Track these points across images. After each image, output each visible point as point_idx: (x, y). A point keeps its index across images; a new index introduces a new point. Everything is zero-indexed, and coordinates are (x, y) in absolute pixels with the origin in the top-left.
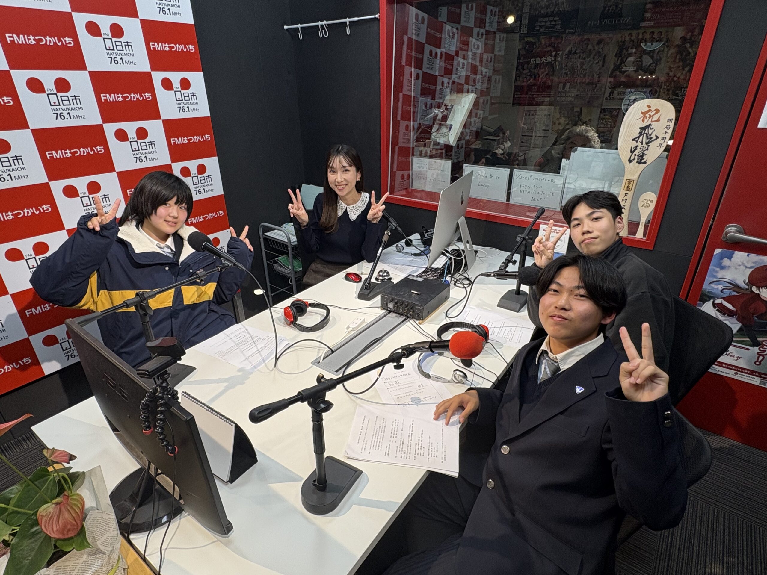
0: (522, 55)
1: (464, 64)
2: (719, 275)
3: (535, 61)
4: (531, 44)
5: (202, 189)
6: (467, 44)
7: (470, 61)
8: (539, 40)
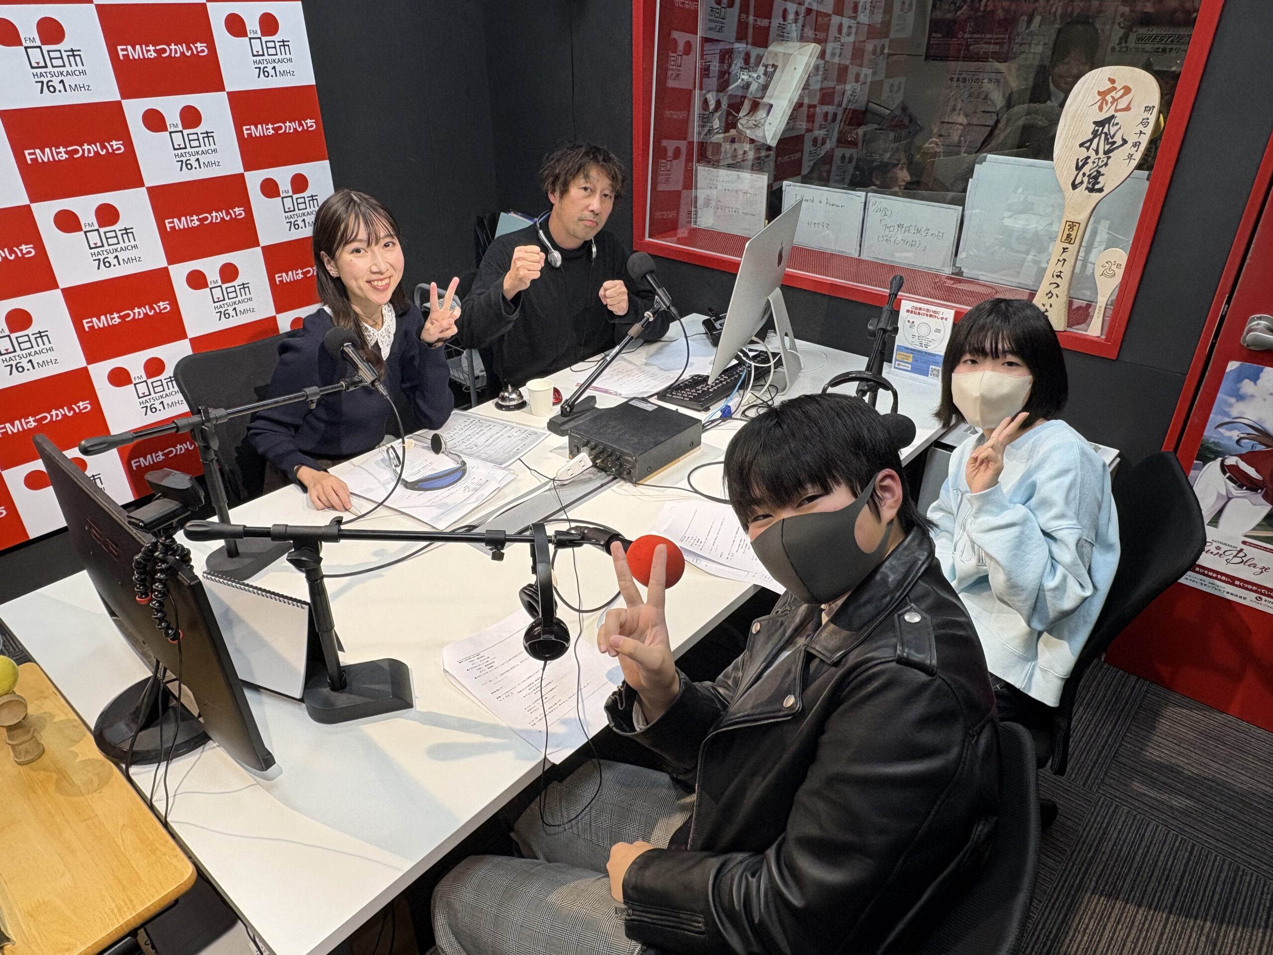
2: (1235, 412)
5: (300, 219)
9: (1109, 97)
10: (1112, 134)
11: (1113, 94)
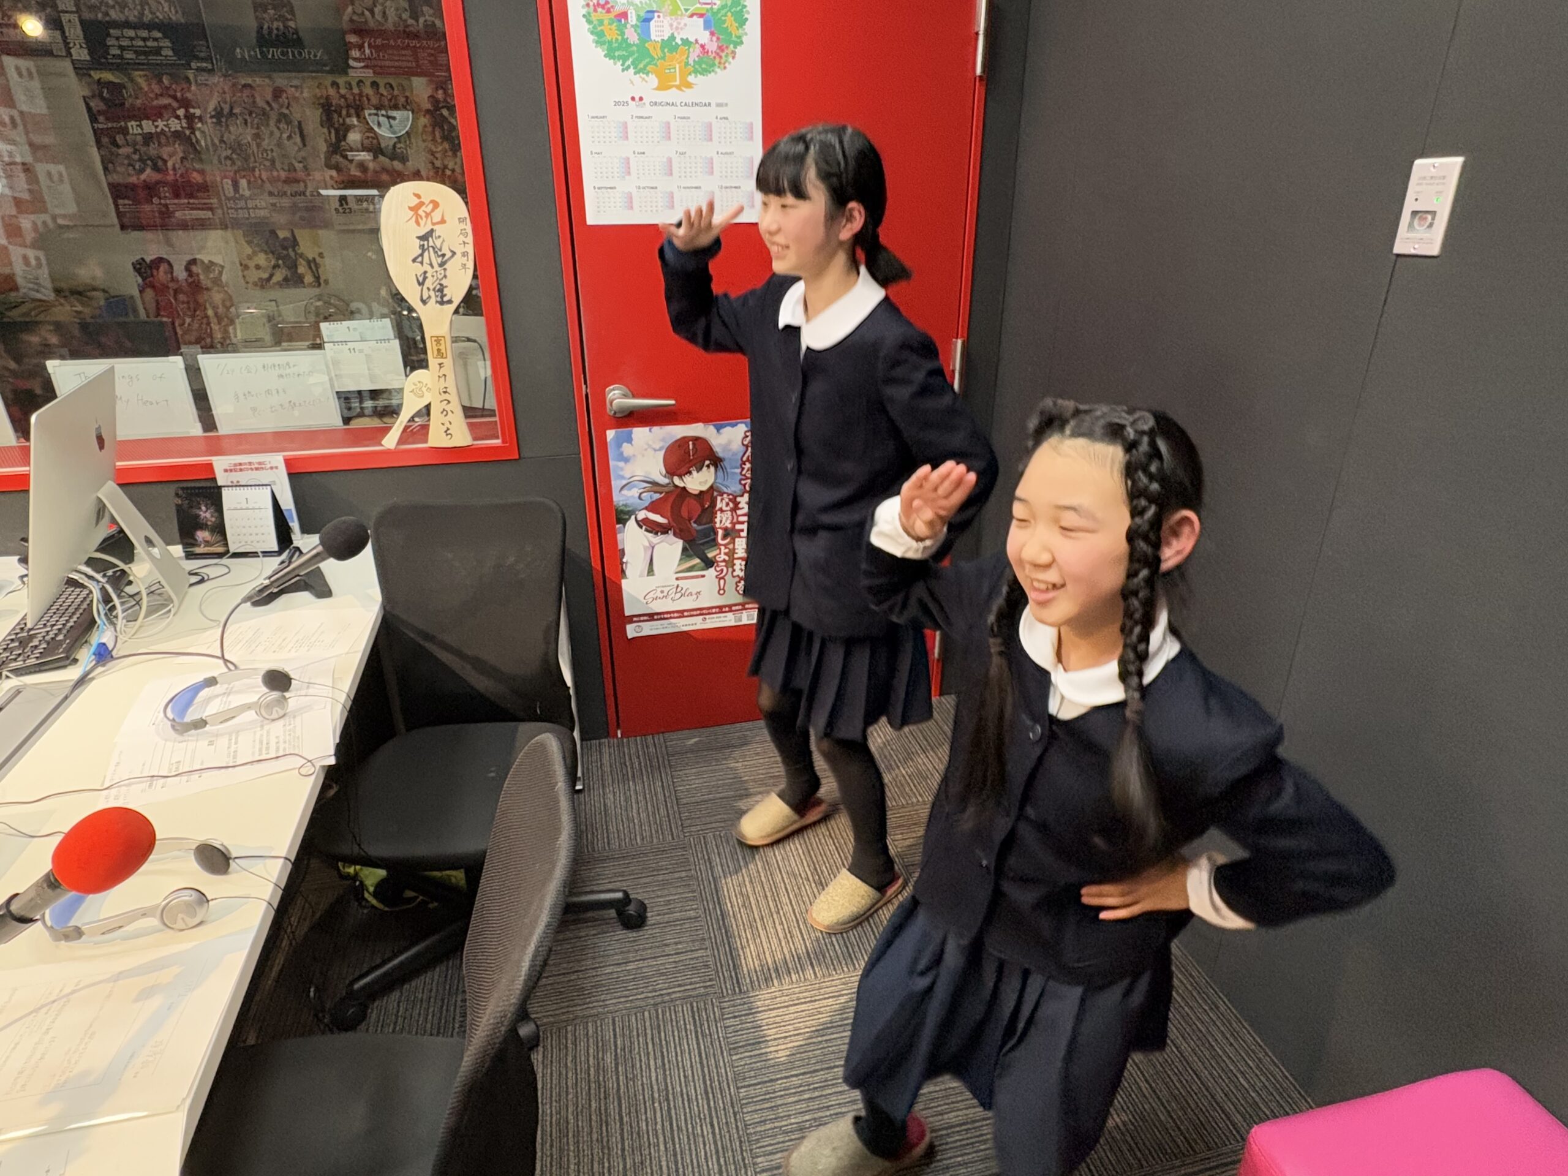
2: (627, 473)
4: (113, 87)
8: (131, 80)
9: (421, 212)
10: (439, 247)
11: (423, 208)
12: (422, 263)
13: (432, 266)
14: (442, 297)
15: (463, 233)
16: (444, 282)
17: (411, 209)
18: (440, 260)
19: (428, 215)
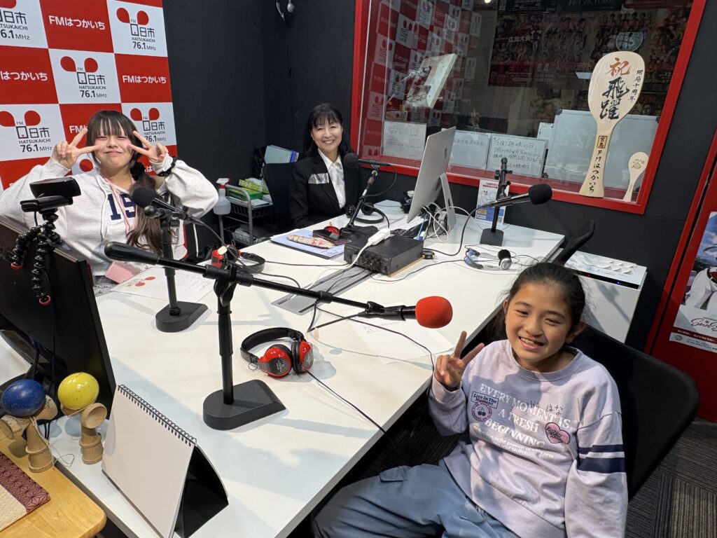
0: (500, 33)
1: (438, 40)
3: (514, 39)
4: (510, 22)
5: (153, 136)
6: (442, 20)
7: (445, 38)
8: (519, 18)
9: (616, 68)
10: (620, 86)
11: (619, 66)
12: (607, 96)
13: (613, 97)
14: (613, 115)
15: (638, 79)
16: (617, 107)
17: (611, 66)
18: (618, 94)
19: (620, 69)
